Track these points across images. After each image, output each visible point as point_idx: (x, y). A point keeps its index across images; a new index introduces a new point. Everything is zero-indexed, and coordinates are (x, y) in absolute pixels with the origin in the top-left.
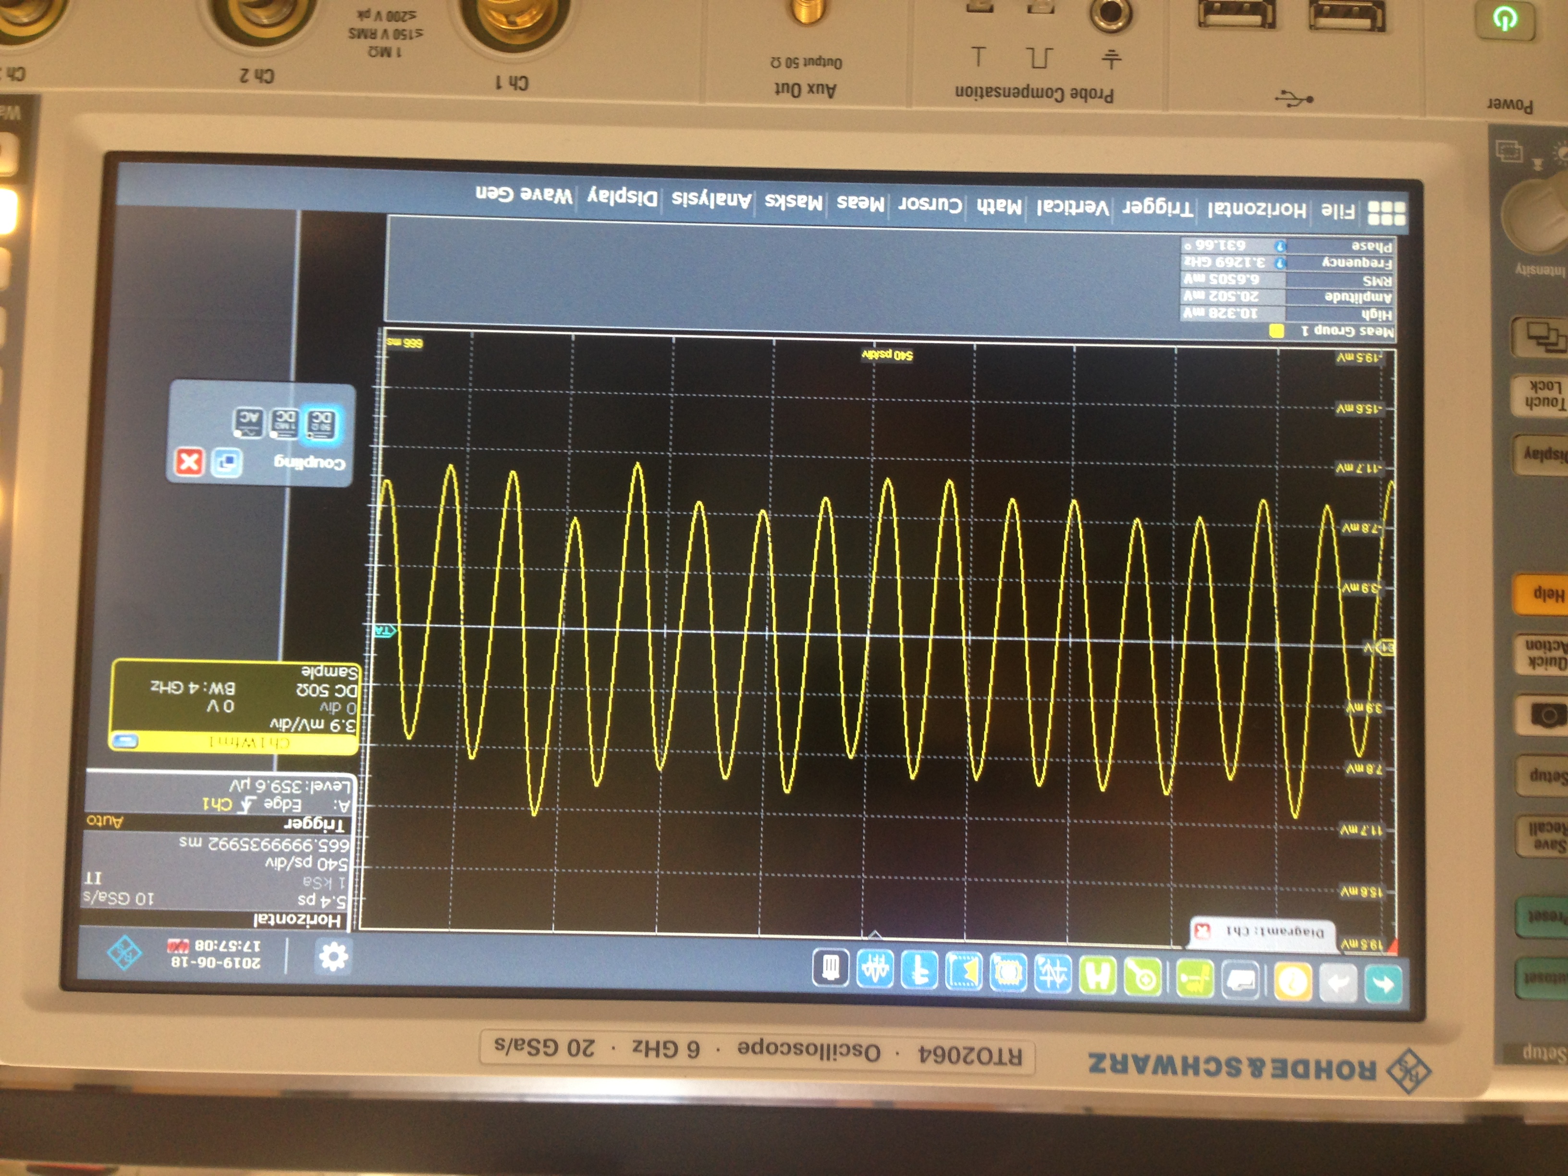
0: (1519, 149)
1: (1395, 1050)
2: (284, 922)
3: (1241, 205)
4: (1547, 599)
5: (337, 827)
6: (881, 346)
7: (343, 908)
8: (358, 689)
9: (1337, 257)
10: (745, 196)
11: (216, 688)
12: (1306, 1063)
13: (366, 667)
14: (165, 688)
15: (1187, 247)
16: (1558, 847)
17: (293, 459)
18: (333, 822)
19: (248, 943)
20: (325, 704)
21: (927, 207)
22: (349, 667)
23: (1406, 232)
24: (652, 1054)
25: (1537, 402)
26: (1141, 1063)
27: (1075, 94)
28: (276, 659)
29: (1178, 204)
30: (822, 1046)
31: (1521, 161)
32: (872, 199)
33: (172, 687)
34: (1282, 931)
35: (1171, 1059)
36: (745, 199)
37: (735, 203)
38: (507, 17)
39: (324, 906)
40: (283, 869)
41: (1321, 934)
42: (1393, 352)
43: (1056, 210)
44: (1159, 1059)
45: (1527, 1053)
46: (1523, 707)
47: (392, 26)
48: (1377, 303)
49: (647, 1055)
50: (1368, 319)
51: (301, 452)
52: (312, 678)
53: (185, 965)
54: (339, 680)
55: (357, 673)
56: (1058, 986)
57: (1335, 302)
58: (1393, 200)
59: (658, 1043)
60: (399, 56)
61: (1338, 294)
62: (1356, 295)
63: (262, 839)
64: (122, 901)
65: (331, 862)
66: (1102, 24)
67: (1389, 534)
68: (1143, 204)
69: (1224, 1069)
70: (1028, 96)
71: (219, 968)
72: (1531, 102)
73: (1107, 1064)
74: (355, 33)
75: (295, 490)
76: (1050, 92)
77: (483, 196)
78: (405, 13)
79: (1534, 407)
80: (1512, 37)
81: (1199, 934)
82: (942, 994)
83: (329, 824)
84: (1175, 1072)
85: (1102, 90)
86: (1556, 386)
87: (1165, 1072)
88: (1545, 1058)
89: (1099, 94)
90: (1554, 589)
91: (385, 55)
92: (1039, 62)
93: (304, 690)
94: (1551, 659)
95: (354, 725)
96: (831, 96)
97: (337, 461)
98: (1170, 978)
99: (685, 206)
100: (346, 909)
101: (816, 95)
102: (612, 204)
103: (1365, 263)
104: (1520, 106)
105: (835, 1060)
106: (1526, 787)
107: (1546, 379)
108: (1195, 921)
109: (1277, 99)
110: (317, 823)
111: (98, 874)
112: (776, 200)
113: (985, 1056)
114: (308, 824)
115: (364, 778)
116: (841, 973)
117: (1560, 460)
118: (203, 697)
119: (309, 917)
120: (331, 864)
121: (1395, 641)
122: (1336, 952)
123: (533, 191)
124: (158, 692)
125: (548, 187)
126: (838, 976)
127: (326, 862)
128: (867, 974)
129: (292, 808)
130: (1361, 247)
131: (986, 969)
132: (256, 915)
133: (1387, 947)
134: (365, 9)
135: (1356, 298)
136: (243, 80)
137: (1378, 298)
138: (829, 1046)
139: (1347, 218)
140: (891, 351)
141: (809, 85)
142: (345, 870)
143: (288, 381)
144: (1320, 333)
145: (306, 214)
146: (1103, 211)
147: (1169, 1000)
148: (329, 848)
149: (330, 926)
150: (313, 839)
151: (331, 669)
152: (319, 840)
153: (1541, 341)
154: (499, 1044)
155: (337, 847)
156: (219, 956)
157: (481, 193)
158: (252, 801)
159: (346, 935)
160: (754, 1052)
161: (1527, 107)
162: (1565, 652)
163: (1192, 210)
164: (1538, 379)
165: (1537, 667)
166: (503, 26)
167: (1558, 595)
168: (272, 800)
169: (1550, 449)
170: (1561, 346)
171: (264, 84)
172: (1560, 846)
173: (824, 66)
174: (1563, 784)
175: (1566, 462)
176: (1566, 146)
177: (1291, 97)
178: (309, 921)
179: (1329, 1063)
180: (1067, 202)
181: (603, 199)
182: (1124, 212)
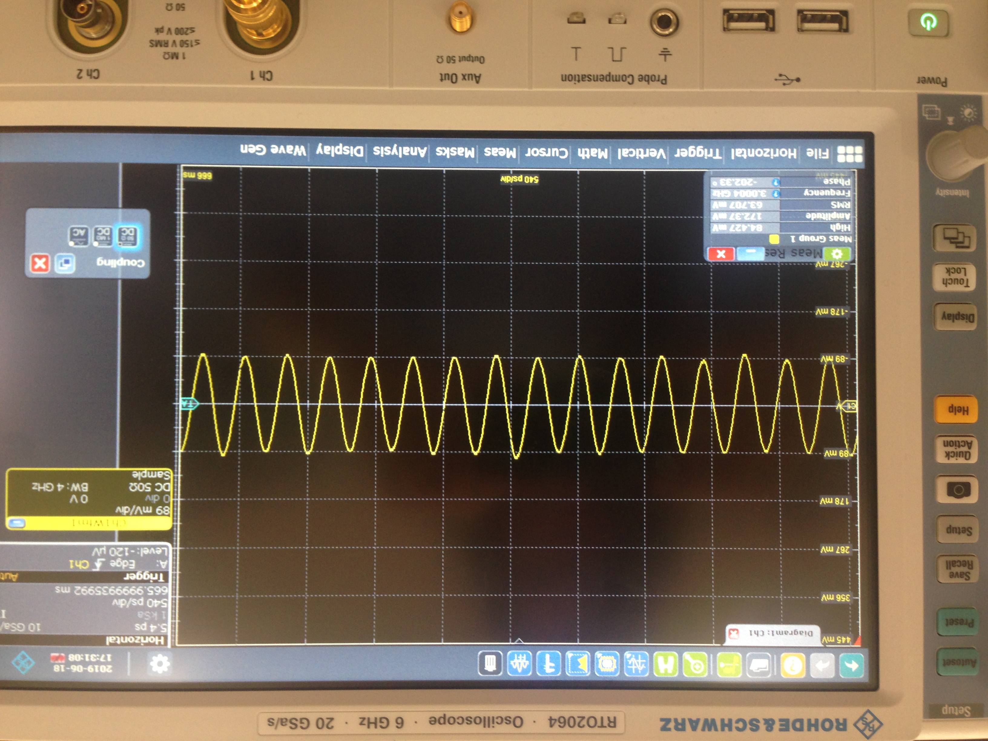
0: (938, 111)
1: (859, 711)
2: (126, 641)
3: (753, 150)
4: (957, 413)
5: (159, 578)
7: (165, 631)
8: (171, 485)
10: (422, 148)
11: (75, 487)
12: (801, 721)
13: (176, 471)
14: (42, 488)
16: (965, 577)
18: (156, 575)
19: (103, 656)
20: (149, 496)
21: (544, 154)
22: (164, 471)
23: (863, 167)
24: (372, 726)
25: (950, 282)
26: (694, 724)
27: (641, 79)
28: (115, 467)
29: (711, 150)
31: (939, 119)
32: (508, 149)
33: (46, 487)
34: (785, 633)
35: (713, 721)
36: (422, 151)
37: (415, 154)
38: (256, 31)
39: (152, 631)
40: (124, 607)
41: (811, 634)
43: (631, 156)
44: (706, 721)
45: (945, 711)
46: (941, 485)
47: (179, 38)
49: (369, 727)
52: (139, 479)
53: (63, 670)
54: (158, 480)
55: (170, 475)
56: (640, 672)
58: (854, 145)
59: (376, 719)
60: (184, 58)
63: (110, 587)
64: (20, 629)
65: (156, 601)
66: (658, 30)
68: (688, 150)
69: (749, 726)
70: (609, 81)
71: (85, 672)
72: (946, 79)
73: (672, 725)
74: (154, 43)
76: (624, 77)
77: (245, 151)
78: (187, 29)
79: (948, 285)
80: (932, 35)
81: (732, 636)
82: (564, 679)
83: (154, 576)
84: (716, 729)
85: (659, 76)
86: (963, 271)
87: (710, 730)
88: (956, 714)
89: (657, 78)
90: (962, 406)
91: (175, 58)
92: (617, 57)
93: (134, 487)
94: (960, 452)
95: (168, 510)
96: (477, 82)
98: (713, 665)
99: (382, 156)
100: (167, 633)
101: (467, 81)
102: (333, 155)
104: (938, 81)
105: (493, 727)
106: (944, 538)
107: (956, 266)
108: (729, 627)
109: (776, 80)
110: (146, 575)
111: (3, 611)
112: (443, 151)
113: (592, 722)
114: (140, 577)
115: (176, 545)
116: (496, 667)
117: (965, 320)
118: (67, 493)
119: (142, 638)
120: (156, 603)
122: (821, 645)
123: (279, 147)
124: (37, 490)
125: (289, 144)
126: (495, 669)
127: (153, 602)
128: (514, 667)
129: (129, 566)
131: (593, 662)
132: (107, 638)
133: (854, 641)
134: (160, 26)
136: (79, 77)
138: (489, 718)
139: (823, 158)
141: (463, 74)
142: (165, 606)
145: (125, 166)
146: (661, 156)
147: (713, 679)
148: (155, 592)
149: (157, 643)
150: (143, 586)
151: (152, 473)
152: (147, 587)
153: (952, 240)
154: (271, 722)
155: (160, 591)
156: (84, 663)
157: (244, 149)
158: (102, 562)
159: (168, 649)
160: (440, 723)
161: (943, 82)
162: (970, 448)
163: (720, 155)
164: (951, 266)
165: (951, 458)
166: (254, 37)
167: (964, 411)
168: (116, 561)
169: (959, 312)
170: (966, 244)
171: (93, 79)
172: (966, 576)
173: (473, 61)
174: (968, 535)
175: (970, 322)
176: (970, 108)
177: (786, 78)
178: (143, 641)
179: (817, 720)
180: (637, 150)
181: (327, 152)
182: (676, 156)
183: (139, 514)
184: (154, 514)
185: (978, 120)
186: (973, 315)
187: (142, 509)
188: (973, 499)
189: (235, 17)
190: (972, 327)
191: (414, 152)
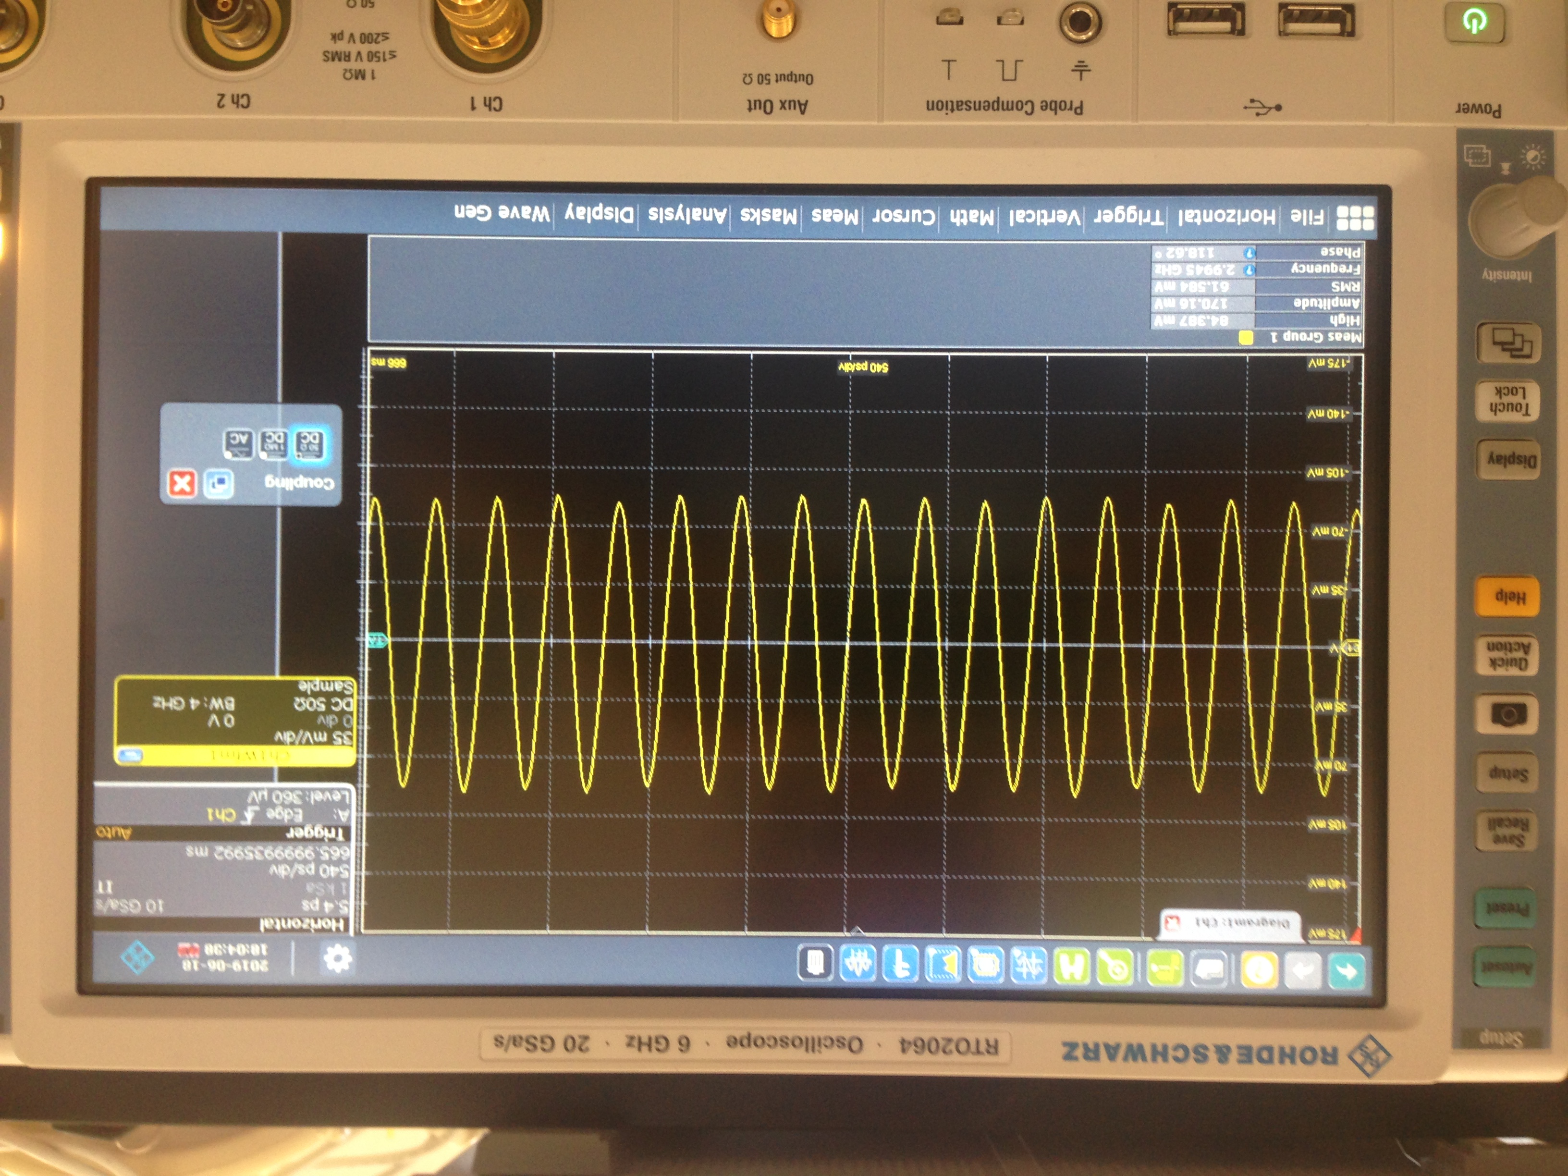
0: (1487, 154)
1: (1355, 1037)
2: (289, 926)
3: (1211, 212)
4: (1508, 600)
5: (337, 835)
6: (857, 359)
7: (346, 912)
8: (354, 703)
9: (1305, 263)
10: (720, 210)
11: (216, 703)
12: (1270, 1049)
13: (361, 681)
14: (167, 704)
15: (1157, 255)
16: (1517, 842)
17: (283, 479)
18: (333, 830)
19: (255, 947)
20: (322, 718)
21: (900, 219)
22: (343, 682)
23: (1374, 237)
24: (645, 1049)
25: (1501, 407)
26: (1112, 1051)
27: (1045, 106)
28: (272, 673)
29: (1149, 212)
31: (1489, 166)
32: (846, 211)
33: (174, 703)
34: (1249, 922)
35: (1141, 1047)
36: (720, 214)
37: (710, 218)
38: (479, 39)
39: (327, 910)
40: (287, 877)
41: (1286, 924)
42: (1361, 357)
43: (1029, 220)
44: (1130, 1047)
45: (1484, 1039)
46: (1483, 706)
47: (365, 48)
48: (1344, 308)
49: (639, 1049)
50: (1336, 325)
51: (290, 471)
52: (309, 692)
53: (196, 968)
54: (335, 694)
55: (353, 687)
56: (1034, 977)
57: (1304, 308)
58: (1362, 206)
59: (650, 1039)
60: (373, 78)
61: (1307, 300)
62: (1325, 300)
63: (265, 847)
64: (133, 909)
65: (332, 869)
66: (1071, 34)
67: (1356, 537)
68: (1114, 213)
69: (1192, 1055)
70: (998, 109)
71: (229, 970)
72: (1500, 106)
73: (1079, 1052)
74: (330, 56)
75: (286, 510)
76: (1020, 104)
77: (462, 215)
78: (378, 35)
79: (1498, 412)
80: (1481, 40)
81: (1169, 926)
82: (923, 986)
83: (330, 832)
84: (1144, 1059)
85: (1071, 102)
86: (1521, 391)
87: (1135, 1059)
88: (1502, 1043)
89: (1068, 106)
90: (1515, 591)
91: (360, 77)
92: (1009, 74)
93: (301, 704)
94: (1511, 660)
95: (351, 738)
96: (803, 112)
97: (326, 480)
98: (1141, 968)
99: (661, 221)
100: (349, 913)
101: (788, 111)
102: (589, 221)
103: (1333, 268)
104: (1488, 110)
105: (820, 1052)
106: (1486, 785)
107: (1510, 385)
108: (1166, 913)
109: (1246, 108)
110: (318, 831)
112: (751, 214)
113: (963, 1046)
114: (309, 833)
115: (362, 789)
116: (825, 969)
117: (1522, 465)
118: (204, 712)
119: (313, 921)
120: (332, 871)
121: (1360, 642)
122: (1302, 941)
123: (511, 209)
124: (160, 709)
125: (525, 204)
126: (822, 971)
127: (328, 869)
128: (851, 969)
129: (293, 818)
130: (1329, 252)
131: (965, 962)
132: (262, 921)
133: (1350, 936)
134: (338, 31)
135: (1324, 304)
136: (220, 105)
137: (1346, 303)
138: (813, 1039)
139: (1316, 223)
140: (866, 363)
141: (781, 101)
142: (346, 876)
143: (276, 402)
144: (1288, 339)
145: (286, 236)
146: (1074, 220)
147: (1141, 989)
148: (330, 855)
149: (334, 929)
150: (315, 847)
151: (327, 684)
152: (320, 847)
153: (1507, 347)
154: (499, 1041)
155: (338, 854)
156: (228, 958)
157: (460, 211)
158: (255, 812)
159: (349, 938)
160: (742, 1045)
161: (1494, 112)
162: (1526, 653)
163: (1162, 218)
164: (1502, 385)
165: (1498, 668)
166: (476, 47)
167: (1519, 598)
168: (274, 809)
169: (1514, 453)
170: (1526, 351)
171: (240, 109)
172: (1519, 840)
173: (796, 81)
174: (1522, 781)
175: (1530, 466)
176: (1535, 149)
177: (1260, 105)
178: (313, 925)
179: (1293, 1049)
180: (1038, 212)
181: (580, 216)
182: (1096, 221)
183: (308, 743)
184: (330, 742)
185: (1548, 168)
186: (1535, 457)
187: (312, 736)
188: (1530, 728)
189: (449, 18)
190: (1534, 475)
191: (708, 215)
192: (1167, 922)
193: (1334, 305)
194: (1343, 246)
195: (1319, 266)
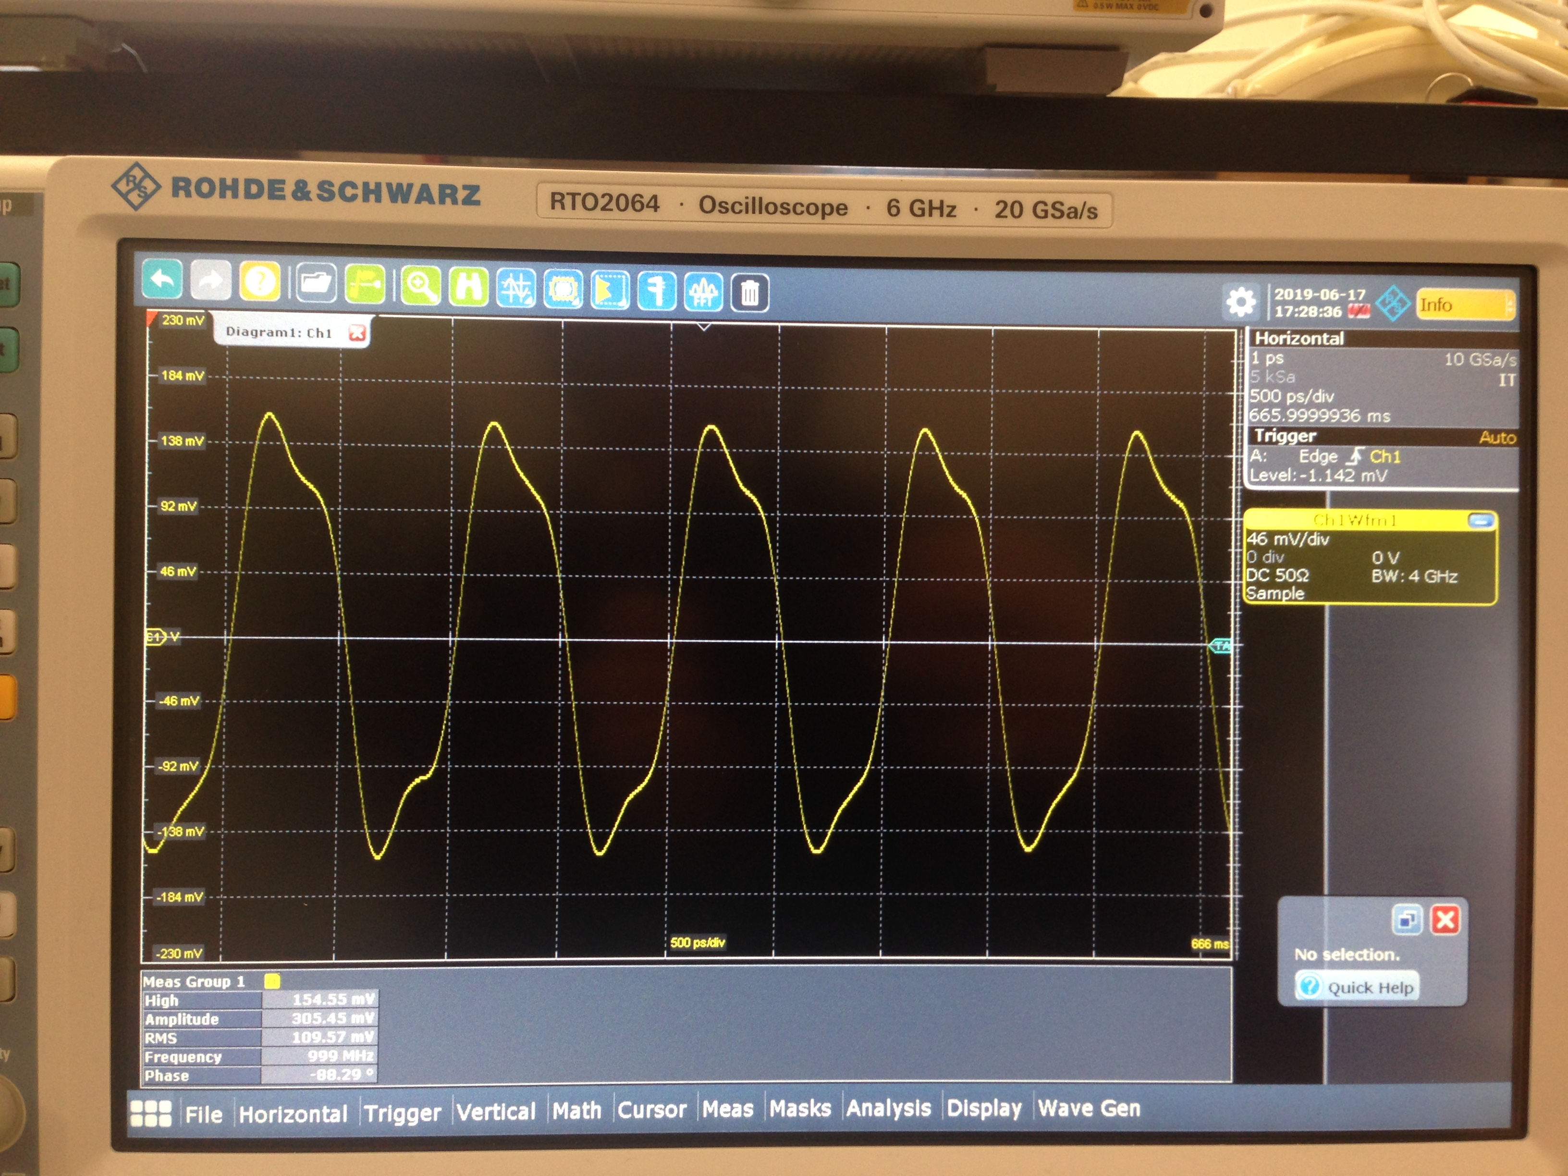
1: (151, 208)
2: (1314, 337)
3: (311, 1120)
5: (1263, 434)
6: (705, 952)
7: (1254, 352)
8: (1246, 578)
9: (206, 1064)
10: (854, 1114)
11: (1392, 576)
12: (248, 195)
13: (1238, 600)
14: (1443, 575)
15: (371, 1072)
18: (1267, 440)
20: (1279, 561)
21: (658, 1108)
22: (1256, 599)
23: (130, 1093)
24: (936, 204)
26: (425, 195)
28: (1331, 607)
29: (381, 1119)
30: (760, 212)
32: (716, 1115)
33: (1436, 576)
34: (272, 332)
35: (394, 200)
36: (854, 1110)
37: (865, 1105)
40: (1316, 390)
41: (229, 331)
42: (143, 961)
43: (515, 1108)
44: (405, 200)
45: (7, 206)
48: (163, 1015)
49: (942, 202)
50: (172, 996)
52: (1294, 588)
54: (1266, 586)
55: (1247, 594)
56: (511, 275)
57: (208, 1015)
59: (931, 215)
61: (204, 1023)
62: (185, 1023)
63: (1338, 421)
64: (1478, 357)
65: (1269, 399)
67: (150, 761)
68: (420, 1119)
69: (336, 189)
73: (461, 194)
77: (1133, 1105)
81: (362, 330)
82: (634, 267)
83: (1271, 437)
84: (389, 185)
87: (400, 185)
93: (1302, 575)
95: (1249, 538)
98: (392, 285)
99: (918, 1101)
100: (1251, 351)
102: (996, 1101)
103: (175, 1059)
105: (747, 198)
108: (365, 344)
110: (1283, 439)
111: (1503, 384)
112: (820, 1110)
113: (590, 202)
114: (1293, 437)
115: (1237, 484)
116: (741, 288)
118: (1405, 567)
119: (1288, 342)
120: (1268, 396)
121: (146, 644)
122: (213, 312)
123: (1080, 1113)
124: (1451, 571)
125: (1065, 1118)
126: (743, 284)
127: (1272, 398)
128: (712, 286)
129: (1310, 453)
130: (179, 1076)
131: (587, 293)
132: (1342, 343)
133: (158, 318)
135: (185, 1019)
137: (161, 1020)
138: (754, 212)
139: (195, 1108)
140: (695, 947)
142: (1253, 391)
144: (224, 980)
145: (1318, 1080)
146: (464, 1109)
147: (394, 261)
148: (1270, 412)
149: (1266, 334)
150: (1287, 422)
151: (1274, 598)
152: (1281, 421)
154: (1093, 214)
155: (1262, 414)
157: (1135, 1109)
158: (1349, 460)
160: (831, 206)
163: (366, 1113)
168: (1329, 461)
178: (1288, 338)
179: (223, 195)
180: (503, 1118)
181: (1006, 1106)
182: (440, 1109)
183: (1295, 533)
184: (1271, 534)
187: (1290, 541)
191: (867, 1109)
192: (364, 333)
193: (175, 1018)
194: (164, 1083)
195: (190, 1061)
